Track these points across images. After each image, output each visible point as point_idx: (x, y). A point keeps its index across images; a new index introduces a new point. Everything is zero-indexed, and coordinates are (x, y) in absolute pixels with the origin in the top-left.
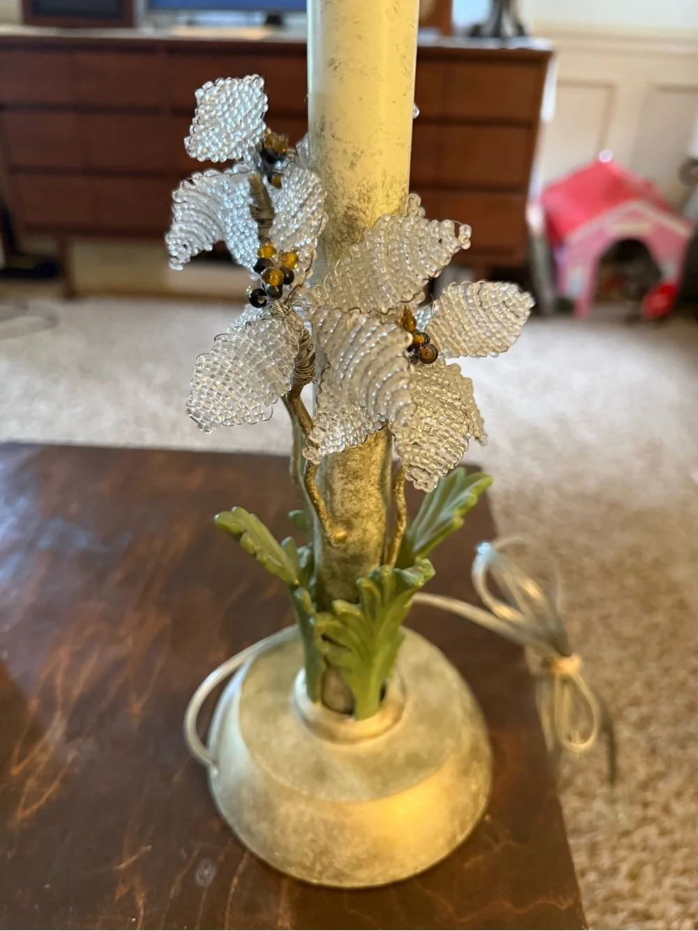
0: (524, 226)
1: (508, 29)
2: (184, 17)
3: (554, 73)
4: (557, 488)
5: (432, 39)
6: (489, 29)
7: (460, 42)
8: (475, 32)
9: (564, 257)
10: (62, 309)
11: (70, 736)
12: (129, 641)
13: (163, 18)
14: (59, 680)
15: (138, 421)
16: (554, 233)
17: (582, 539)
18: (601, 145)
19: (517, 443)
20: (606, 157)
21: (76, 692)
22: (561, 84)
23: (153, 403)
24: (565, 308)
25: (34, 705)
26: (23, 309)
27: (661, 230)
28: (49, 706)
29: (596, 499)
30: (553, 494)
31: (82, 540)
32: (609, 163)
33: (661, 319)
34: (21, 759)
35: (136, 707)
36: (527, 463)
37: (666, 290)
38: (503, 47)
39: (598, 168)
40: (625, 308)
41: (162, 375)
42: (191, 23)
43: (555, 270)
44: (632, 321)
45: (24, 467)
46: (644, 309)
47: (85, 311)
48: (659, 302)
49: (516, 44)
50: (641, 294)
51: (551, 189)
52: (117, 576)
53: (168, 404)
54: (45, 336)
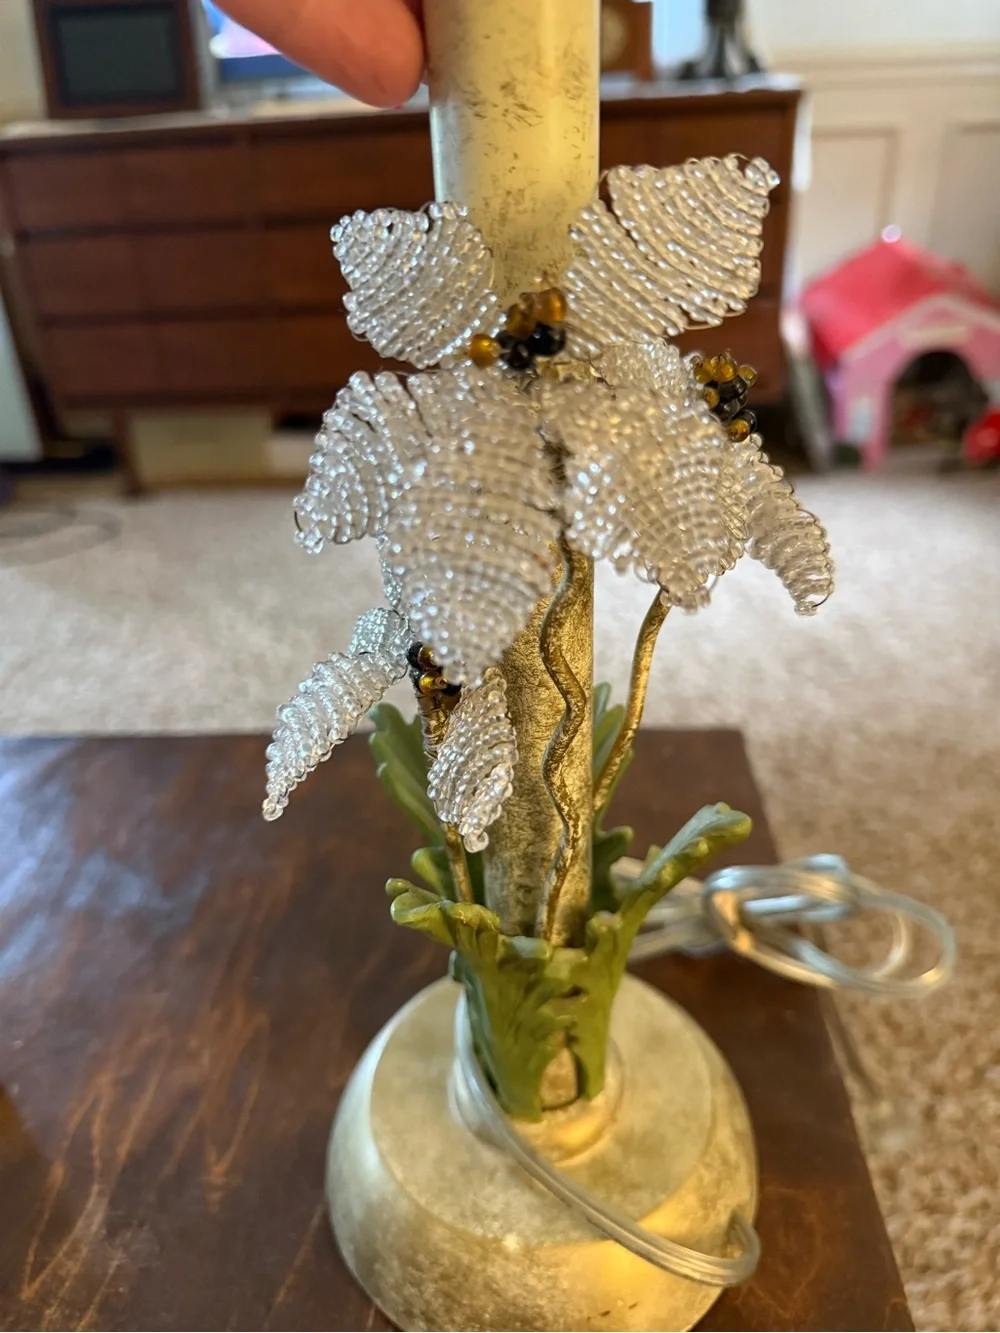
0: (779, 346)
1: (735, 63)
2: (270, 90)
3: (806, 121)
4: (857, 728)
5: (623, 88)
6: (706, 67)
7: (665, 90)
8: (688, 72)
9: (840, 385)
10: (123, 513)
11: (113, 1228)
12: (205, 1059)
13: (243, 93)
14: (96, 1130)
15: (237, 667)
16: (824, 351)
17: (900, 805)
18: (884, 219)
19: (791, 663)
20: (891, 235)
21: (123, 1150)
23: (259, 639)
24: (848, 458)
25: (58, 1173)
26: (70, 515)
27: (981, 333)
28: (81, 1177)
29: (918, 742)
30: (853, 739)
31: (134, 892)
32: (897, 242)
33: (992, 463)
34: (35, 1273)
35: (217, 1171)
36: (810, 693)
37: (993, 421)
38: (730, 90)
39: (882, 250)
40: (937, 452)
41: (268, 598)
42: (282, 97)
43: (829, 404)
44: (948, 470)
45: (47, 776)
46: (965, 450)
47: (156, 512)
48: (986, 439)
49: (748, 85)
50: (960, 429)
51: (814, 287)
52: (186, 948)
53: (278, 639)
54: (101, 552)
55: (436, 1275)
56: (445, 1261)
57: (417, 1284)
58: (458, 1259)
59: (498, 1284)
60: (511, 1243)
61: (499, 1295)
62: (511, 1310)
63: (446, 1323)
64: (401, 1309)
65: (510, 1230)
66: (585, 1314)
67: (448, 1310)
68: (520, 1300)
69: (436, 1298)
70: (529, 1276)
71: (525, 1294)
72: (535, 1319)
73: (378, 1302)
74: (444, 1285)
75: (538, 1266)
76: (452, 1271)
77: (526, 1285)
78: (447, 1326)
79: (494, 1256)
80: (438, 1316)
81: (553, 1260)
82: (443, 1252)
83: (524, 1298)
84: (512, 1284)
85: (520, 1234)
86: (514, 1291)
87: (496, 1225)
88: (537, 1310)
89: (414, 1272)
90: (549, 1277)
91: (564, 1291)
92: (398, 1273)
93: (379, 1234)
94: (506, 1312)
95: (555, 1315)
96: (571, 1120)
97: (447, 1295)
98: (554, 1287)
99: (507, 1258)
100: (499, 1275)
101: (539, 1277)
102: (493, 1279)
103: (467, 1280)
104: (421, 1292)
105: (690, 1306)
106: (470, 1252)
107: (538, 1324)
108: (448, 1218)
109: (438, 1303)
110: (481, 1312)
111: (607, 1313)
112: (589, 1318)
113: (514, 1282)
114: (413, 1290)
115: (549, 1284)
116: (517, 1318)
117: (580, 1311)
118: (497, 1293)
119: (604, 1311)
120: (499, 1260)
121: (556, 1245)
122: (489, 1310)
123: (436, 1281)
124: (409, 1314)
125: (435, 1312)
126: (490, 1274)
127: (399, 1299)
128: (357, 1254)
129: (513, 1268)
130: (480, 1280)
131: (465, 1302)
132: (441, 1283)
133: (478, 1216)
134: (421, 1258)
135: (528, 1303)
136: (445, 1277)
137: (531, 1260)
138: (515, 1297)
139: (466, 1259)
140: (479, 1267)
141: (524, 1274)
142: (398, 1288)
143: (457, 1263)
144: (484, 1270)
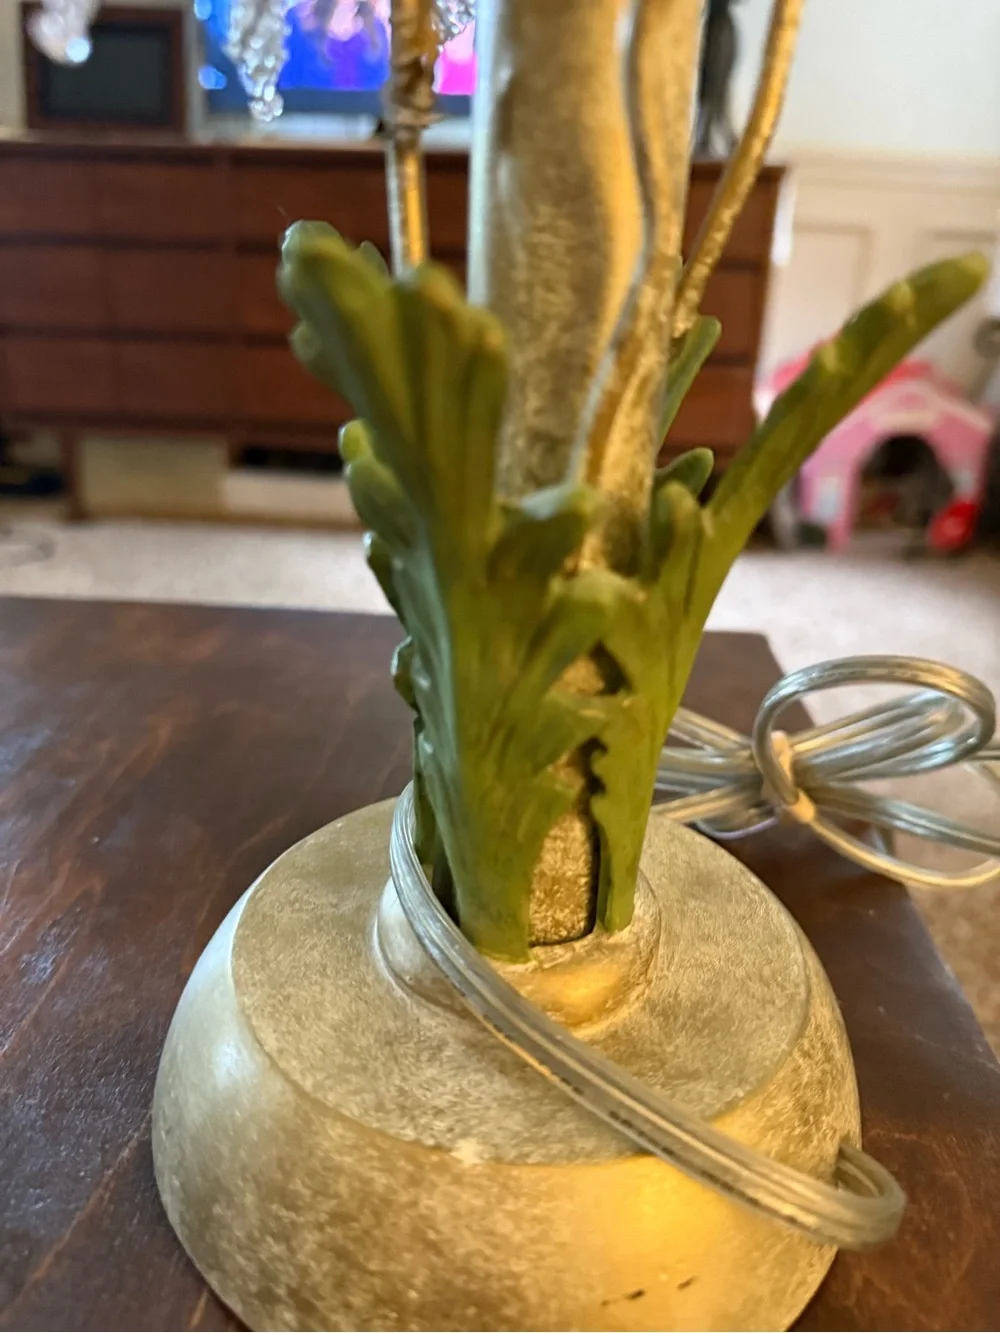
10: (62, 537)
22: (800, 227)
24: (813, 538)
27: (951, 422)
33: (956, 553)
37: (959, 511)
40: (902, 537)
44: (913, 556)
46: (929, 538)
48: (952, 528)
50: (924, 519)
55: (323, 1217)
56: (342, 1187)
57: (285, 1236)
58: (369, 1182)
59: (438, 1232)
60: (468, 1153)
61: (439, 1253)
62: (460, 1281)
63: (334, 1311)
64: (253, 1288)
65: (465, 1135)
66: (600, 1293)
67: (340, 1284)
68: (478, 1262)
69: (319, 1262)
70: (499, 1216)
71: (488, 1251)
72: (504, 1302)
73: (213, 1279)
74: (334, 1232)
75: (517, 1197)
76: (352, 1206)
77: (491, 1233)
78: (335, 1318)
79: (434, 1177)
80: (321, 1298)
81: (543, 1187)
82: (339, 1170)
83: (487, 1259)
84: (466, 1233)
85: (485, 1139)
86: (468, 1243)
87: (440, 1125)
88: (508, 1283)
89: (283, 1213)
90: (536, 1219)
91: (562, 1246)
92: (254, 1218)
93: (225, 1149)
94: (449, 1284)
95: (543, 1295)
96: (577, 961)
97: (341, 1254)
98: (544, 1237)
99: (457, 1180)
100: (442, 1212)
101: (516, 1217)
102: (428, 1220)
103: (379, 1224)
104: (292, 1251)
105: (778, 1295)
106: (390, 1170)
107: (510, 1311)
108: (352, 1110)
109: (320, 1271)
110: (400, 1286)
111: (639, 1294)
112: (605, 1303)
113: (468, 1227)
114: (278, 1249)
115: (534, 1233)
116: (468, 1297)
117: (590, 1288)
118: (434, 1247)
119: (634, 1289)
120: (443, 1182)
121: (550, 1161)
122: (418, 1281)
123: (320, 1227)
124: (267, 1297)
125: (314, 1290)
126: (424, 1211)
127: (251, 1269)
128: (187, 1194)
129: (468, 1199)
130: (404, 1221)
131: (373, 1266)
132: (329, 1230)
133: (408, 1109)
134: (298, 1185)
135: (493, 1269)
136: (339, 1218)
137: (504, 1186)
138: (469, 1255)
139: (381, 1181)
140: (404, 1198)
141: (488, 1212)
142: (251, 1245)
143: (364, 1192)
144: (414, 1204)
